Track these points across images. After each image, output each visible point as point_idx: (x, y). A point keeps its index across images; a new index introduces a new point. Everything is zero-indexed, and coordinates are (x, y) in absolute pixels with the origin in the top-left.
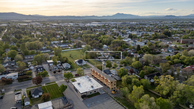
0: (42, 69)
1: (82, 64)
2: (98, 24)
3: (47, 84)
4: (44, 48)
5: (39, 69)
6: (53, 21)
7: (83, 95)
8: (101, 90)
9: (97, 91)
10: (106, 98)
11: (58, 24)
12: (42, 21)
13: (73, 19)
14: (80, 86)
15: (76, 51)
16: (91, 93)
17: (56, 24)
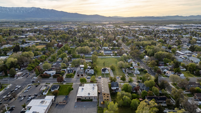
0: (71, 71)
1: (106, 73)
2: (175, 27)
3: (67, 83)
4: (92, 52)
5: (70, 71)
6: (128, 23)
7: (79, 98)
8: (95, 98)
9: (92, 98)
10: (93, 105)
11: (128, 27)
12: (117, 22)
13: (151, 19)
14: (82, 91)
15: (114, 58)
16: (85, 98)
17: (127, 27)
